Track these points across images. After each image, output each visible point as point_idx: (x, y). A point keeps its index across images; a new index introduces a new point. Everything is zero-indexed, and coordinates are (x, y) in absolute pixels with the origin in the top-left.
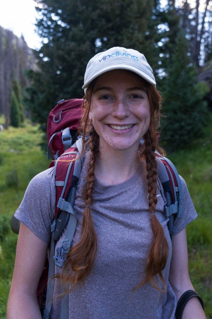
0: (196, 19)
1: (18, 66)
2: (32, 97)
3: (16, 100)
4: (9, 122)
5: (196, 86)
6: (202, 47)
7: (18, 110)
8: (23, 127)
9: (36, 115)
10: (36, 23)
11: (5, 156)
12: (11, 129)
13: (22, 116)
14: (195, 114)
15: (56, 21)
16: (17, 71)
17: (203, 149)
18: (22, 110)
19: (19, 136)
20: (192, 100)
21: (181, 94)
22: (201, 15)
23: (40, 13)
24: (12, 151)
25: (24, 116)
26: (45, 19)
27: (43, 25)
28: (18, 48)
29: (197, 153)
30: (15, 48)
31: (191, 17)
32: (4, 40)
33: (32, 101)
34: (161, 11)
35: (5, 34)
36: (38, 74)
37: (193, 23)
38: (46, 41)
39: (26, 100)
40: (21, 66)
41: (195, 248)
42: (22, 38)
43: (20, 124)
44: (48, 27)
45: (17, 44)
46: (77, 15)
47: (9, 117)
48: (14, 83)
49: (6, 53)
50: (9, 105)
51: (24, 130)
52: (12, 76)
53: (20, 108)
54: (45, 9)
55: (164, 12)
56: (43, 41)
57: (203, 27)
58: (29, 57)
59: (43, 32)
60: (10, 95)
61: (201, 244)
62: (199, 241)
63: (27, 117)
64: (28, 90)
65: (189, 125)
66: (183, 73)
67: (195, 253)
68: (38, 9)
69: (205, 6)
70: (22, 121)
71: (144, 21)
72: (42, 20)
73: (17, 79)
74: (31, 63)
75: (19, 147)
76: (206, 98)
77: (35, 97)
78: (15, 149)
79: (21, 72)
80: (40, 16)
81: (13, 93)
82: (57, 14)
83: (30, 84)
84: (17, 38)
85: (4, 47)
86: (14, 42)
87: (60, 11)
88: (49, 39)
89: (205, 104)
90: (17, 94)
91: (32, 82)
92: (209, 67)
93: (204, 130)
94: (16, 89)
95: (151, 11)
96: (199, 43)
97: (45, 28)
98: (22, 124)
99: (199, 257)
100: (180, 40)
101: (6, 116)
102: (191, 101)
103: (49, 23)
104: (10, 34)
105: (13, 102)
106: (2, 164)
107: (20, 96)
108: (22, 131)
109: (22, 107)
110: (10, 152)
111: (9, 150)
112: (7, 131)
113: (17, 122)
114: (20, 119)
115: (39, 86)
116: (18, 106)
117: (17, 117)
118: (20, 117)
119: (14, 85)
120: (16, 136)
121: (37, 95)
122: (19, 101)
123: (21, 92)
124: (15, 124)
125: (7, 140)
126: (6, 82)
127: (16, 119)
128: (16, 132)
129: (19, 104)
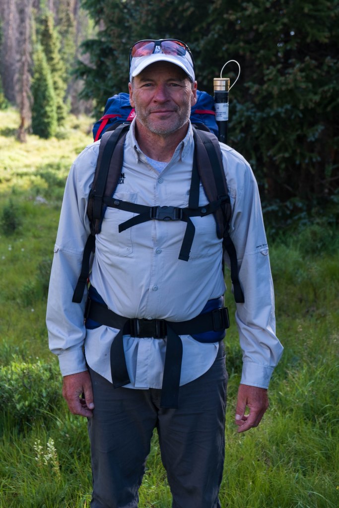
2: (100, 64)
3: (46, 66)
4: (28, 123)
7: (52, 92)
8: (60, 137)
12: (33, 140)
13: (59, 109)
19: (56, 161)
43: (54, 128)
47: (27, 113)
48: (44, 22)
50: (30, 80)
51: (62, 142)
52: (37, 4)
60: (32, 54)
70: (60, 120)
77: (108, 62)
81: (40, 47)
90: (48, 51)
91: (103, 27)
94: (45, 37)
105: (40, 70)
106: (20, 234)
107: (56, 56)
108: (60, 147)
109: (61, 84)
110: (35, 203)
111: (34, 199)
112: (23, 146)
113: (48, 124)
114: (55, 115)
115: (120, 36)
116: (50, 82)
117: (48, 109)
118: (54, 108)
119: (43, 28)
120: (46, 162)
121: (115, 59)
122: (54, 70)
123: (58, 45)
124: (41, 129)
125: (25, 170)
126: (22, 20)
127: (45, 115)
128: (45, 149)
129: (53, 77)
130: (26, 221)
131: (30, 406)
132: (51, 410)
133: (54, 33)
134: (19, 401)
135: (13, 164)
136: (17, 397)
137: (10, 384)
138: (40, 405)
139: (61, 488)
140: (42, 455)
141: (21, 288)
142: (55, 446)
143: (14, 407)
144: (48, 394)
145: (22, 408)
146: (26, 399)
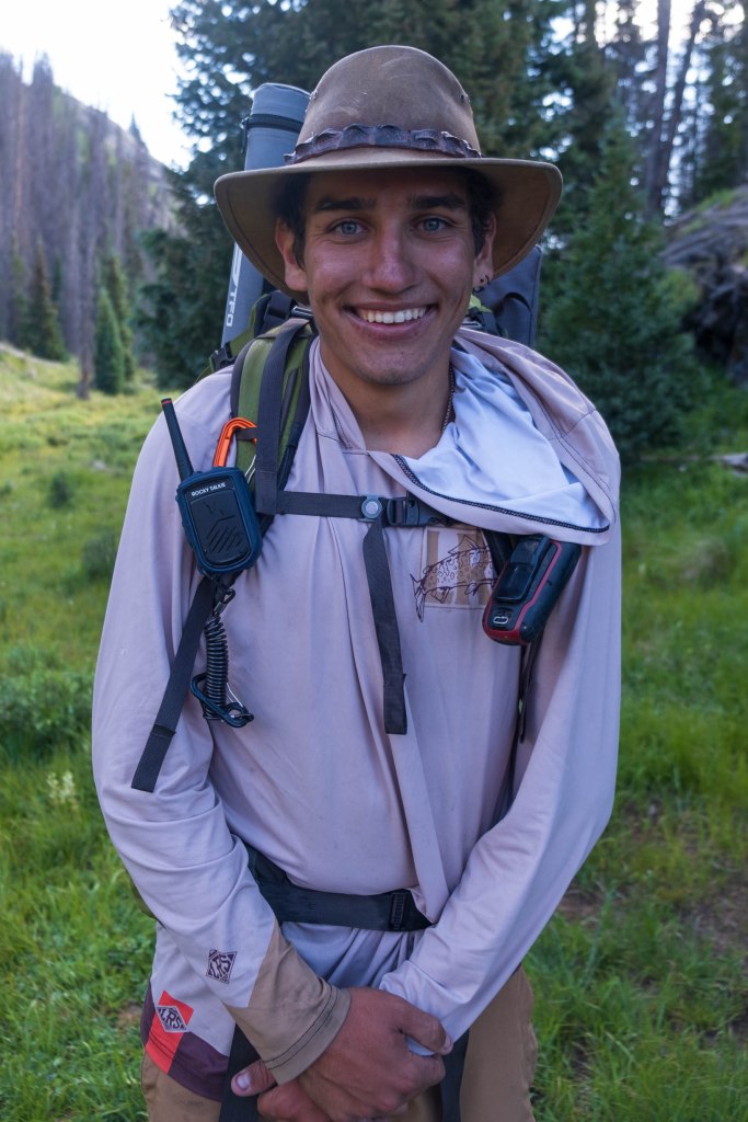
0: (658, 72)
1: (120, 213)
2: (161, 313)
3: (111, 313)
4: (91, 377)
5: (660, 286)
6: (675, 161)
7: (118, 342)
8: (129, 392)
9: (172, 365)
10: (178, 92)
11: (80, 480)
12: (97, 398)
13: (127, 360)
14: (656, 373)
15: (236, 88)
16: (116, 228)
17: (677, 483)
18: (128, 342)
19: (120, 420)
20: (648, 329)
21: (614, 309)
22: (673, 63)
23: (192, 64)
24: (100, 465)
25: (135, 360)
26: (204, 79)
27: (198, 98)
28: (121, 161)
29: (659, 492)
30: (113, 160)
31: (642, 68)
32: (81, 138)
33: (161, 323)
34: (555, 51)
35: (85, 119)
36: (180, 244)
37: (649, 87)
38: (206, 145)
39: (142, 322)
40: (127, 214)
41: (656, 803)
42: (135, 131)
43: (123, 383)
44: (214, 105)
45: (119, 149)
46: (303, 68)
47: (90, 366)
48: (109, 263)
49: (87, 176)
50: (92, 329)
51: (131, 400)
52: (101, 242)
53: (124, 338)
54: (206, 52)
55: (563, 52)
56: (195, 145)
57: (679, 100)
58: (153, 188)
59: (198, 118)
60: (96, 299)
61: (675, 792)
62: (668, 780)
63: (144, 364)
64: (148, 290)
65: (635, 405)
66: (619, 246)
67: (655, 817)
68: (184, 51)
69: (687, 35)
70: (129, 374)
71: (501, 84)
72: (196, 84)
73: (117, 254)
74: (156, 204)
75: (120, 455)
76: (689, 322)
77: (170, 311)
78: (108, 461)
79: (127, 232)
80: (189, 71)
81: (104, 292)
82: (241, 67)
83: (154, 272)
84: (118, 131)
85: (80, 159)
86: (110, 143)
87: (248, 58)
88: (214, 140)
89: (688, 341)
90: (114, 297)
91: (163, 269)
92: (697, 224)
93: (682, 420)
94: (112, 281)
95: (524, 52)
96: (668, 148)
97: (203, 106)
98: (131, 385)
99: (667, 831)
100: (611, 143)
101: (83, 360)
102: (644, 333)
103: (216, 92)
104: (98, 121)
105: (104, 319)
106: (71, 507)
107: (124, 302)
108: (128, 405)
109: (129, 332)
110: (93, 470)
111: (91, 464)
112: (86, 403)
113: (115, 379)
114: (122, 369)
115: (183, 280)
116: (116, 330)
117: (114, 361)
118: (122, 361)
119: (107, 269)
120: (111, 421)
121: (176, 306)
122: (120, 317)
123: (126, 289)
124: (107, 384)
125: (84, 432)
126: (85, 260)
127: (112, 368)
128: (111, 407)
129: (120, 325)
130: (80, 492)
131: (53, 725)
132: (79, 730)
133: (122, 277)
134: (40, 719)
135: (72, 424)
136: (36, 715)
137: (29, 700)
138: (65, 723)
139: (83, 830)
140: (58, 792)
141: (63, 575)
142: (74, 780)
143: (33, 728)
144: (76, 710)
145: (43, 728)
146: (48, 716)
